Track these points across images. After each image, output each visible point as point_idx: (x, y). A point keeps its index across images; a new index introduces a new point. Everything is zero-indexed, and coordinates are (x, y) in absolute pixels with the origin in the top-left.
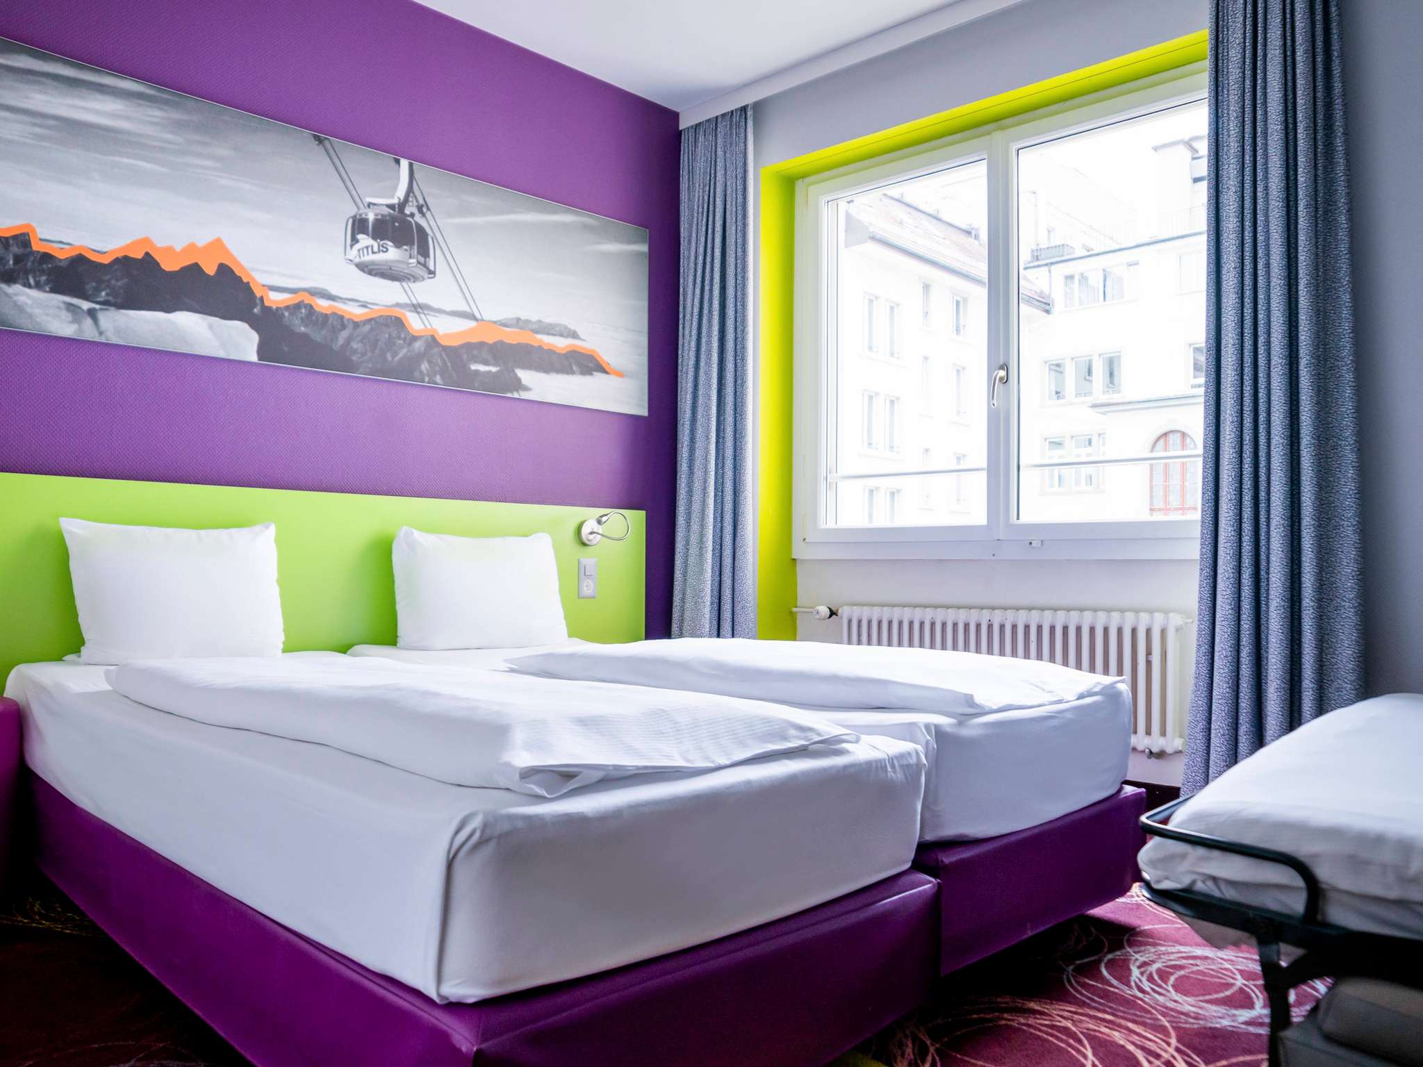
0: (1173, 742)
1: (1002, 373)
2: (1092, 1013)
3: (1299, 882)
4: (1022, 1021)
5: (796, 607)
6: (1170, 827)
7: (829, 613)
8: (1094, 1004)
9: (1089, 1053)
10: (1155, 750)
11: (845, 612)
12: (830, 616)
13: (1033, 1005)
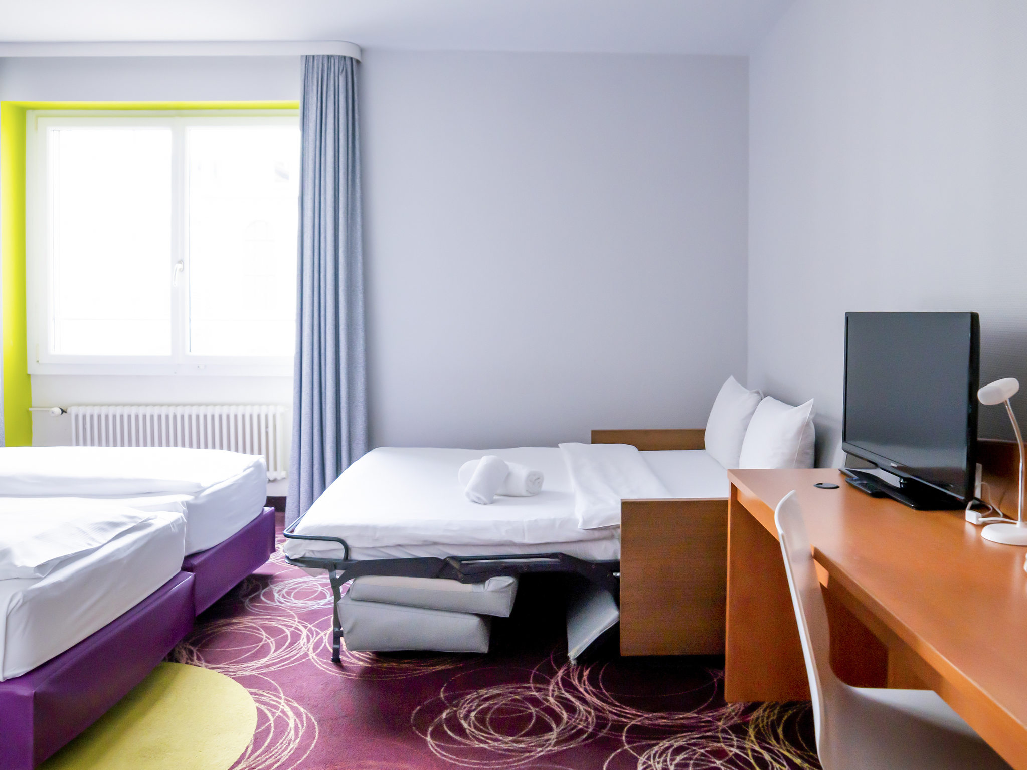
0: (281, 474)
1: (180, 266)
2: (261, 617)
3: (342, 547)
4: (232, 628)
5: (31, 407)
6: (295, 534)
7: (60, 411)
8: (261, 613)
9: (263, 633)
10: (271, 479)
11: (72, 410)
12: (62, 413)
13: (235, 620)
